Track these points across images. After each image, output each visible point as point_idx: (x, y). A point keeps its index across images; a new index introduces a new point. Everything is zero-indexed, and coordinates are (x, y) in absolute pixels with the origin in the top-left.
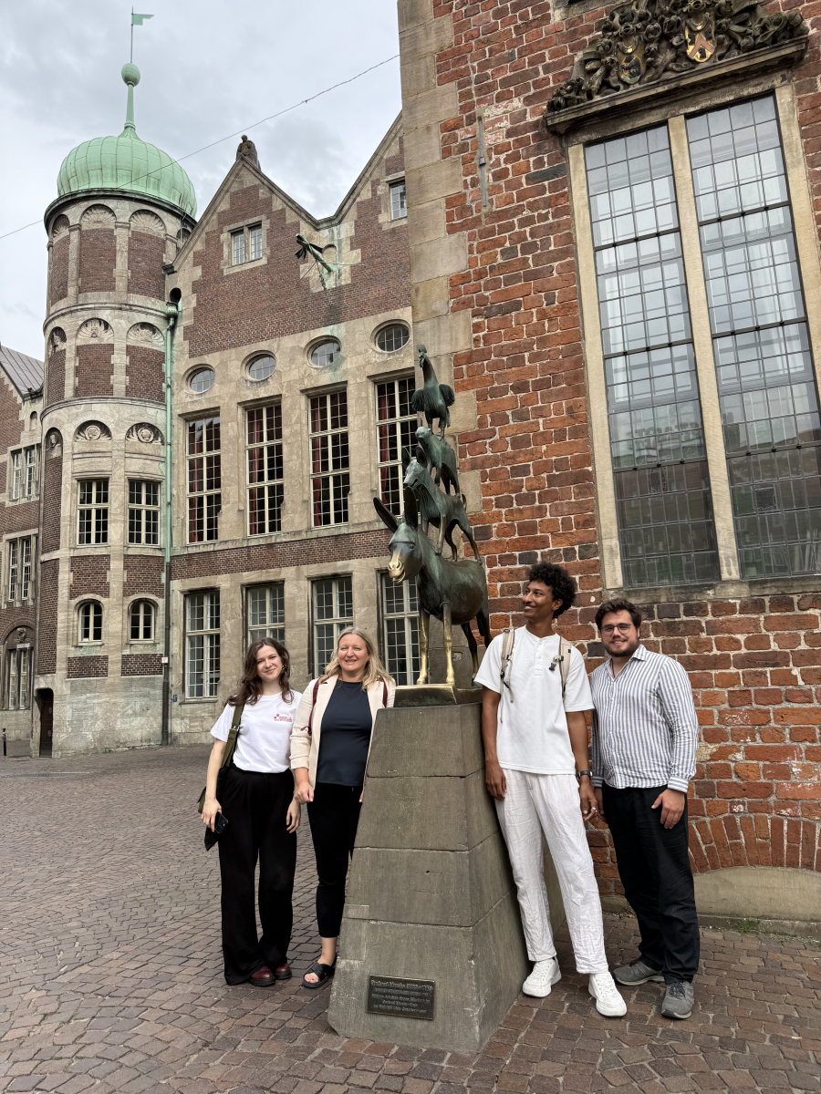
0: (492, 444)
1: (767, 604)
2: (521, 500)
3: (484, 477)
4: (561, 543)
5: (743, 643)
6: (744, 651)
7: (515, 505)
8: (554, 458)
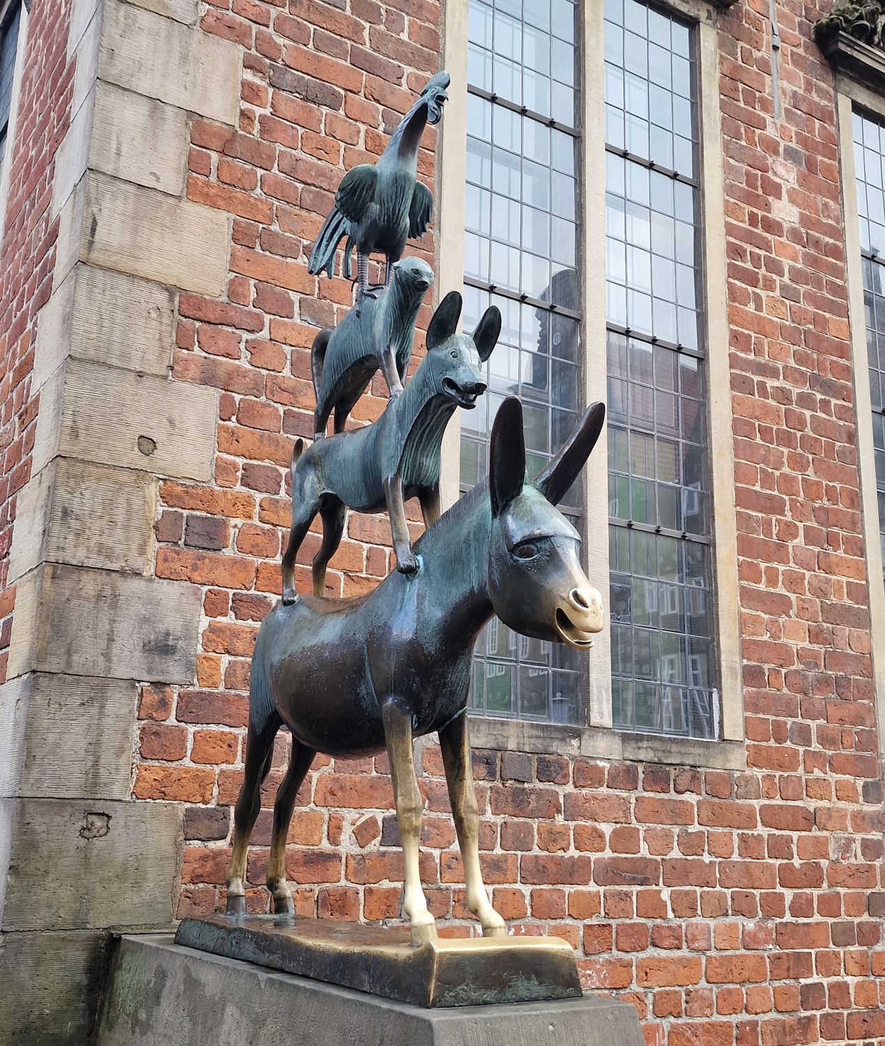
1: (641, 776)
3: (227, 409)
5: (607, 839)
6: (608, 854)
7: (283, 492)
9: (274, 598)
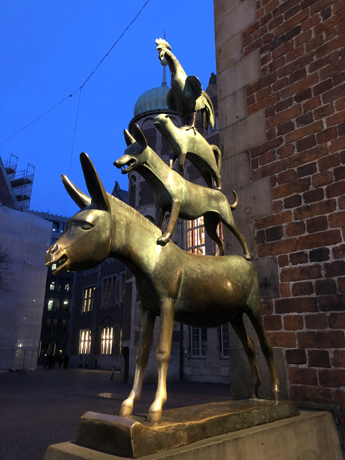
0: (279, 151)
2: (310, 197)
3: (273, 181)
7: (303, 204)
9: (308, 251)
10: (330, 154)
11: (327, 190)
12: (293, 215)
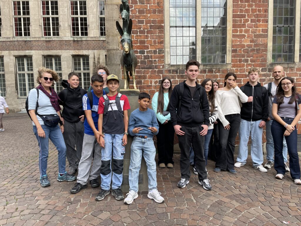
4: (153, 48)
8: (152, 19)
9: (139, 50)
10: (149, 19)
11: (147, 31)
12: (135, 37)
